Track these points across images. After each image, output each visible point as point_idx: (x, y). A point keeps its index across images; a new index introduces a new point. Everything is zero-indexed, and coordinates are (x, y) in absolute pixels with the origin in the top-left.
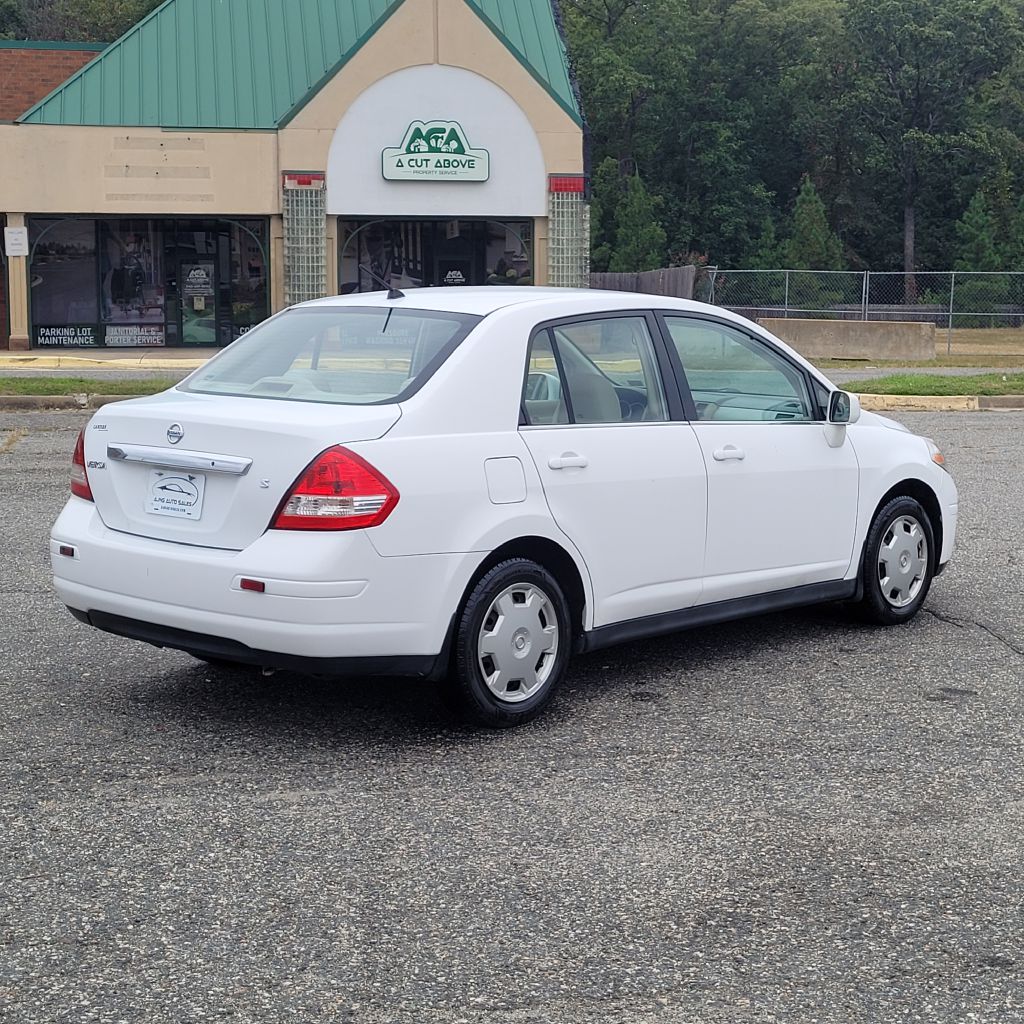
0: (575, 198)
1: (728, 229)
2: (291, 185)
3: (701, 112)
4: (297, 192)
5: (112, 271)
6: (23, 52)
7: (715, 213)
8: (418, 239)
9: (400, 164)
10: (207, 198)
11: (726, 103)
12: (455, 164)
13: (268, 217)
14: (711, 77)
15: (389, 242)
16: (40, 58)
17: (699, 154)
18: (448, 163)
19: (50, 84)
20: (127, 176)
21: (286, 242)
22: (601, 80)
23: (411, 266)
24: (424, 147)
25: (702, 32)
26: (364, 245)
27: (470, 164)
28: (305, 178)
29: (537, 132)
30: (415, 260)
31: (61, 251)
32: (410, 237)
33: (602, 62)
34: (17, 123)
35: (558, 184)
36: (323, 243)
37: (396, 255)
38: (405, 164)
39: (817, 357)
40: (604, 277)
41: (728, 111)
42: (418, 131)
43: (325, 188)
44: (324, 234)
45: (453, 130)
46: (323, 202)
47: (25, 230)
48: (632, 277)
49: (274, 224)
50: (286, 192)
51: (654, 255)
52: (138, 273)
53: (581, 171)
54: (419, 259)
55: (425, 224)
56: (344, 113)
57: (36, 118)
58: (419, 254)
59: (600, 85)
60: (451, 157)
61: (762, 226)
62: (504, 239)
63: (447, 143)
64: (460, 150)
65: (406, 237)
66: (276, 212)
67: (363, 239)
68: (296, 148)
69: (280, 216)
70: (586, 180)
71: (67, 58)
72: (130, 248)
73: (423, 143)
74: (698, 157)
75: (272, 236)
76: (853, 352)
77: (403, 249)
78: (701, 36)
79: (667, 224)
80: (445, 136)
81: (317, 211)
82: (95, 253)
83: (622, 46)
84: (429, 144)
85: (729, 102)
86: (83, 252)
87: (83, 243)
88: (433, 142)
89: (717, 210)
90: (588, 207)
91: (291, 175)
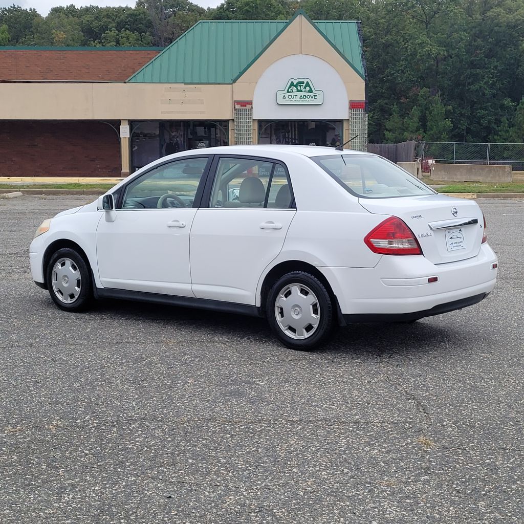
0: (361, 111)
1: (484, 122)
2: (237, 107)
3: (472, 65)
4: (240, 109)
5: (166, 144)
6: (131, 52)
7: (478, 114)
8: (297, 129)
9: (284, 97)
10: (203, 113)
11: (485, 60)
12: (308, 97)
13: (228, 121)
14: (477, 47)
15: (284, 131)
16: (137, 54)
17: (471, 85)
18: (306, 97)
19: (140, 65)
20: (169, 104)
21: (236, 131)
22: (420, 50)
23: (293, 141)
24: (295, 90)
25: (473, 25)
26: (273, 132)
27: (315, 97)
28: (244, 104)
29: (345, 83)
30: (295, 139)
31: (145, 135)
32: (293, 129)
33: (420, 42)
34: (125, 82)
35: (354, 105)
36: (252, 132)
37: (287, 136)
38: (287, 97)
39: (457, 180)
40: (381, 146)
41: (486, 64)
42: (292, 82)
43: (252, 108)
44: (252, 127)
45: (307, 82)
46: (252, 114)
47: (128, 126)
48: (394, 145)
49: (231, 124)
50: (235, 110)
51: (444, 135)
52: (177, 144)
53: (364, 99)
54: (297, 138)
55: (299, 123)
56: (261, 76)
57: (133, 80)
58: (297, 136)
59: (420, 53)
60: (307, 94)
61: (502, 120)
62: (334, 129)
63: (305, 88)
64: (311, 91)
65: (291, 128)
66: (231, 118)
67: (273, 129)
68: (240, 91)
69: (233, 120)
70: (366, 103)
71: (149, 54)
72: (173, 134)
73: (295, 88)
74: (470, 87)
75: (230, 129)
76: (474, 179)
77: (290, 134)
78: (473, 27)
79: (454, 120)
80: (304, 85)
81: (249, 118)
82: (159, 136)
83: (431, 34)
84: (297, 88)
85: (486, 59)
86: (153, 135)
87: (154, 132)
88: (299, 88)
89: (479, 113)
90: (367, 115)
91: (238, 102)
